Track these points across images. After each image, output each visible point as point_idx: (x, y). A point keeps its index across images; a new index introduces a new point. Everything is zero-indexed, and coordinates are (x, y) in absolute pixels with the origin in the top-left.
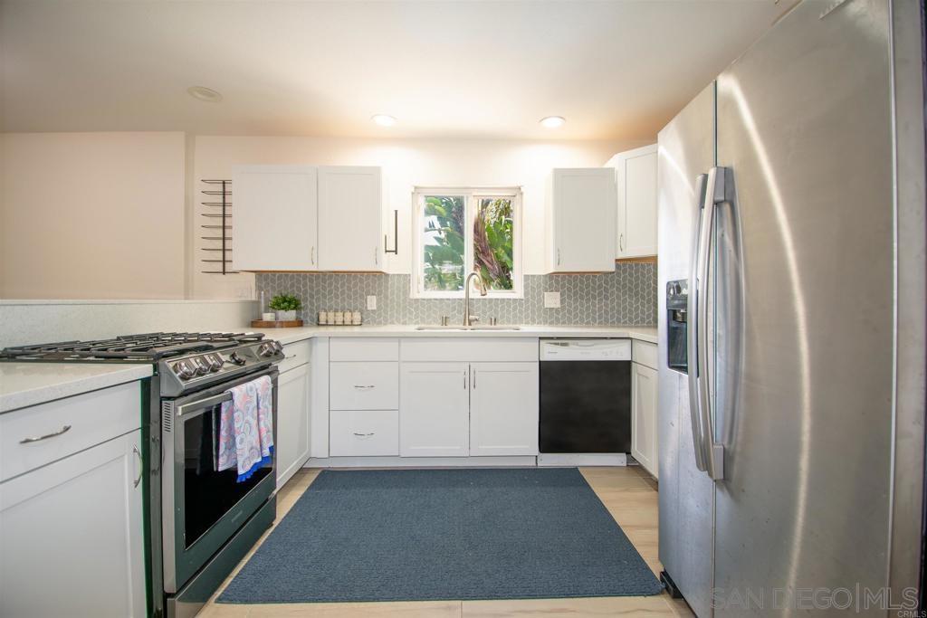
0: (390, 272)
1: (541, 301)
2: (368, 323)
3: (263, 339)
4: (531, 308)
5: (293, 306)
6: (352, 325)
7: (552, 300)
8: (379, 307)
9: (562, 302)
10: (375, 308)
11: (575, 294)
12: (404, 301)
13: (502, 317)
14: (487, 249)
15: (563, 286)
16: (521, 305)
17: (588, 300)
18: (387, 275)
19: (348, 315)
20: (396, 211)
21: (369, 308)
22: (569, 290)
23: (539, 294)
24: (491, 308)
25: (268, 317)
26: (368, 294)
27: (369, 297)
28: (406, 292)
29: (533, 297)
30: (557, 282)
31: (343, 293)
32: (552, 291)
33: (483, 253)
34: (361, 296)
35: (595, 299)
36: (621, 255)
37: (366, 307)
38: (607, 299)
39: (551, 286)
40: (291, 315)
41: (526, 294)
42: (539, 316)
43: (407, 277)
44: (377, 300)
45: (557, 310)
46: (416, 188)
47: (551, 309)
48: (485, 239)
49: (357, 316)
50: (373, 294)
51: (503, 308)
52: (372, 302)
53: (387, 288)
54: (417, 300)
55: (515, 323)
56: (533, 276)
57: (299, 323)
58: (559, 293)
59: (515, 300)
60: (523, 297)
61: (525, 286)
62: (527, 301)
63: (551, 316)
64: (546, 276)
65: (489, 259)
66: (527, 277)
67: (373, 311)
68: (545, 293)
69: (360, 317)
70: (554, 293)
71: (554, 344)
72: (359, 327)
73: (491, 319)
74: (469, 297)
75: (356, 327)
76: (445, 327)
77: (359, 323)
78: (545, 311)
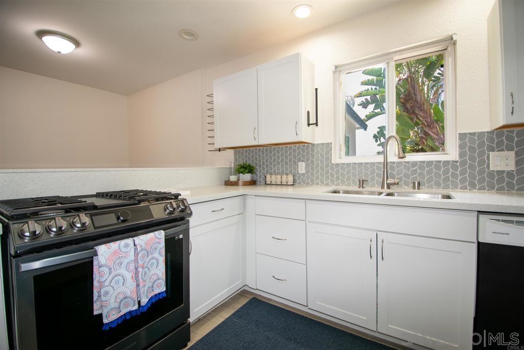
0: (316, 142)
1: (485, 162)
2: (299, 183)
3: (180, 197)
5: (247, 171)
6: (287, 185)
7: (502, 161)
8: (307, 172)
9: (517, 163)
10: (304, 171)
12: (327, 166)
13: (429, 181)
14: (432, 123)
16: (455, 168)
18: (313, 145)
19: (284, 177)
20: (316, 89)
21: (300, 172)
23: (482, 154)
24: (415, 171)
25: (233, 178)
26: (299, 160)
27: (299, 163)
28: (329, 159)
29: (472, 159)
30: (510, 139)
31: (282, 160)
32: (502, 150)
34: (295, 163)
37: (298, 171)
39: (500, 144)
40: (247, 177)
41: (462, 155)
42: (481, 181)
43: (329, 145)
44: (306, 165)
45: (510, 174)
47: (500, 173)
48: (430, 115)
49: (290, 179)
50: (303, 161)
51: (429, 171)
52: (302, 167)
53: (313, 156)
54: (337, 165)
55: (447, 187)
56: (474, 134)
57: (253, 183)
58: (513, 153)
59: (446, 163)
60: (457, 159)
61: (460, 146)
62: (463, 163)
64: (492, 132)
65: (435, 130)
66: (462, 136)
67: (303, 174)
68: (491, 153)
69: (292, 179)
70: (506, 153)
71: (503, 221)
72: (292, 187)
73: (414, 183)
74: (388, 161)
75: (290, 187)
76: (361, 189)
77: (292, 184)
78: (491, 174)
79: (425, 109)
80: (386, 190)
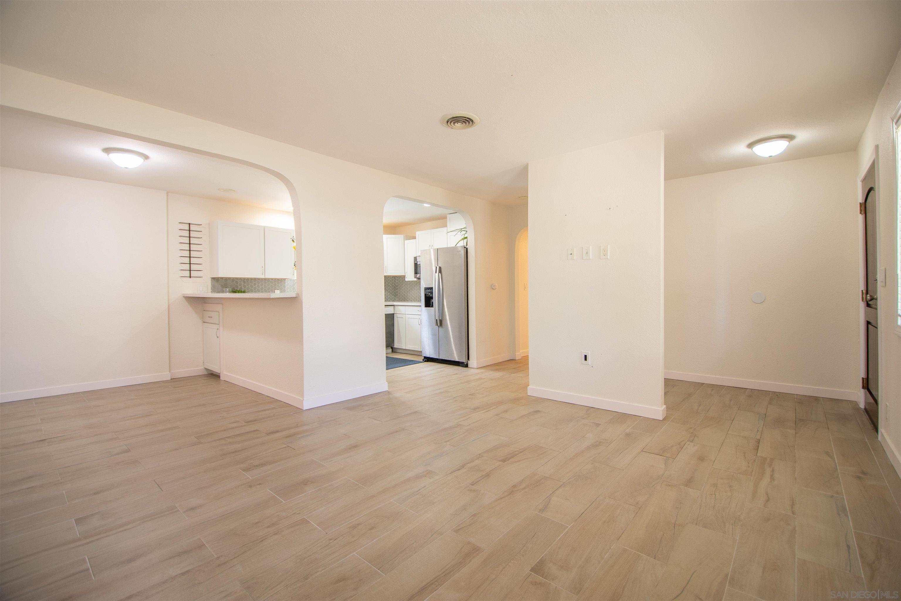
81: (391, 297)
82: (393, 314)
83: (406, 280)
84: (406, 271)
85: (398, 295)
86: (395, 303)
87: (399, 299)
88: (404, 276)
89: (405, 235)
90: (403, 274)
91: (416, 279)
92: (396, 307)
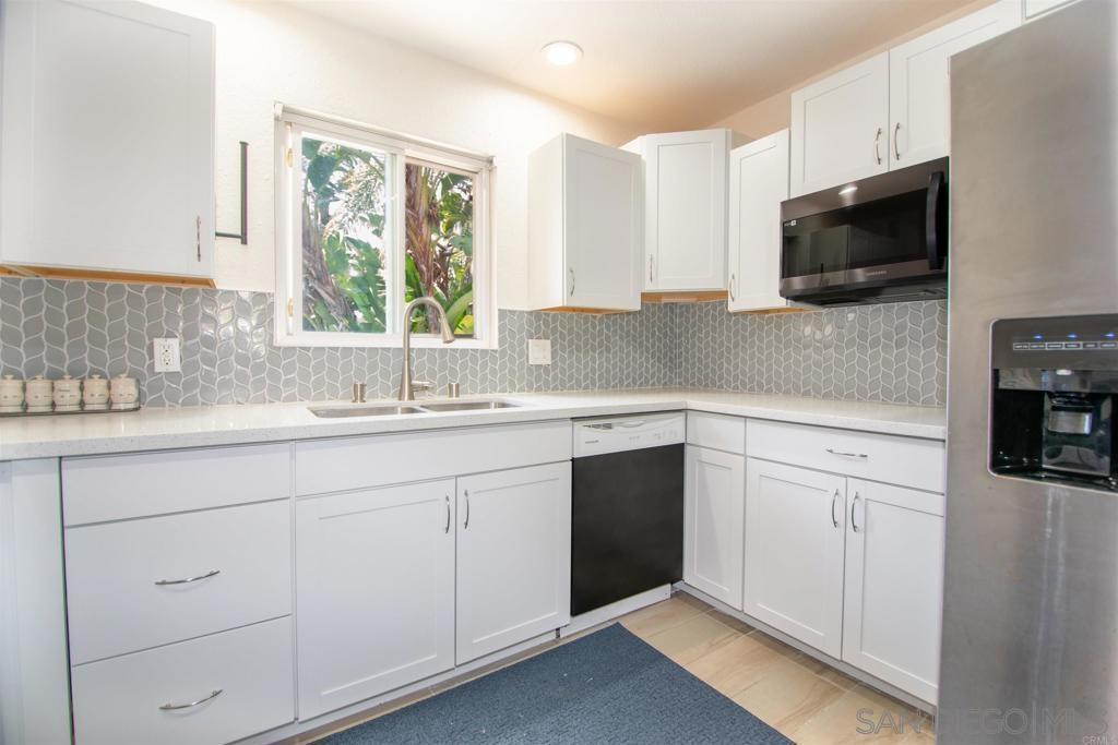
1: (524, 354)
2: (159, 403)
4: (508, 367)
6: (110, 409)
7: (540, 352)
8: (189, 366)
9: (554, 354)
10: (176, 366)
11: (571, 343)
15: (554, 331)
16: (494, 359)
17: (586, 352)
19: (94, 385)
20: (244, 145)
21: (158, 369)
22: (562, 337)
23: (521, 342)
24: (443, 367)
26: (156, 332)
27: (157, 341)
29: (512, 347)
30: (546, 324)
31: (76, 330)
32: (539, 338)
33: (319, 279)
34: (136, 339)
35: (595, 352)
36: (650, 288)
37: (152, 366)
38: (609, 352)
39: (538, 329)
41: (502, 341)
42: (521, 379)
43: (263, 299)
44: (183, 349)
45: (546, 368)
46: (285, 110)
47: (538, 367)
49: (125, 390)
50: (170, 335)
51: (464, 366)
52: (168, 354)
54: (290, 351)
56: (513, 312)
58: (549, 342)
59: (484, 352)
60: (496, 346)
61: (500, 328)
62: (503, 354)
63: (538, 378)
64: (531, 313)
66: (504, 315)
67: (170, 375)
68: (530, 341)
69: (133, 391)
70: (543, 341)
71: (594, 426)
72: (130, 416)
73: (451, 386)
74: (411, 346)
75: (123, 417)
76: (359, 404)
77: (132, 406)
78: (530, 368)
79: (312, 245)
80: (407, 403)
81: (659, 371)
82: (683, 444)
83: (732, 307)
84: (733, 270)
85: (680, 367)
86: (694, 401)
87: (687, 381)
88: (724, 294)
89: (730, 130)
90: (717, 286)
91: (782, 303)
92: (691, 416)
